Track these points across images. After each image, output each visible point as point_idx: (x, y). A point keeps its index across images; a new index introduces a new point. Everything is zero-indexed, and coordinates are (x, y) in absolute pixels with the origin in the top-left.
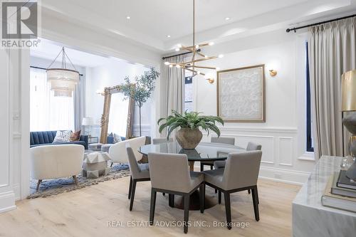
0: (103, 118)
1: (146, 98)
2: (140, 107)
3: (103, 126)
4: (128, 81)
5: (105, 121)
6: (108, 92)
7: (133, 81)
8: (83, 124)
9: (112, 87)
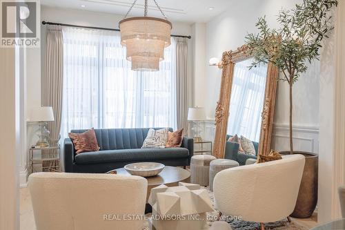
0: (219, 109)
1: (306, 62)
2: (291, 83)
3: (218, 122)
4: (264, 29)
5: (222, 115)
6: (229, 61)
7: (274, 26)
8: (190, 118)
9: (235, 50)
